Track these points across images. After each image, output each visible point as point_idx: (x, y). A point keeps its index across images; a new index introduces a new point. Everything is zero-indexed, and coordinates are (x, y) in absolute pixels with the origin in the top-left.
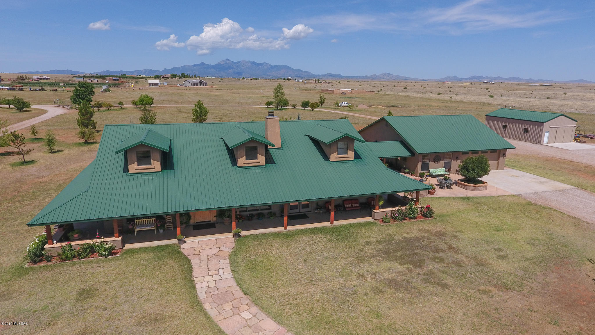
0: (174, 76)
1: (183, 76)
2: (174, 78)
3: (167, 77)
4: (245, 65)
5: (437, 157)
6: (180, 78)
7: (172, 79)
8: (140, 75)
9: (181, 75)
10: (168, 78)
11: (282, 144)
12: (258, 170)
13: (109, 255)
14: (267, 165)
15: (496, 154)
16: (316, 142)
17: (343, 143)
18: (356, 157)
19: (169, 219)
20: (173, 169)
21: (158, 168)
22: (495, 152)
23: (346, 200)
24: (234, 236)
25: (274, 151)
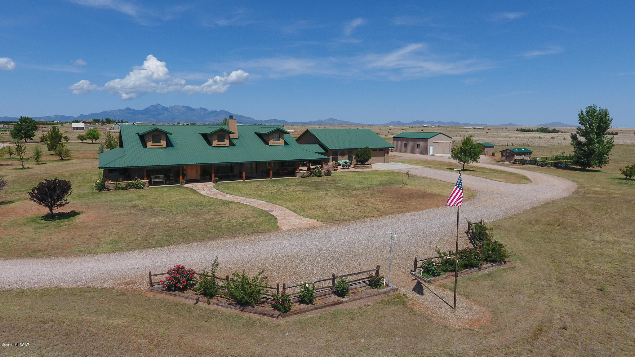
0: (97, 121)
1: (108, 121)
2: (97, 124)
3: (88, 123)
4: (179, 111)
5: (343, 152)
6: (104, 123)
7: (94, 124)
8: (53, 121)
9: (104, 120)
10: (90, 123)
11: (239, 136)
12: (225, 148)
13: (143, 188)
14: (231, 146)
15: (383, 152)
16: (260, 135)
17: (277, 134)
18: (286, 143)
19: (172, 176)
20: (173, 147)
21: (165, 145)
22: (382, 150)
23: (280, 169)
24: (213, 183)
25: (234, 140)
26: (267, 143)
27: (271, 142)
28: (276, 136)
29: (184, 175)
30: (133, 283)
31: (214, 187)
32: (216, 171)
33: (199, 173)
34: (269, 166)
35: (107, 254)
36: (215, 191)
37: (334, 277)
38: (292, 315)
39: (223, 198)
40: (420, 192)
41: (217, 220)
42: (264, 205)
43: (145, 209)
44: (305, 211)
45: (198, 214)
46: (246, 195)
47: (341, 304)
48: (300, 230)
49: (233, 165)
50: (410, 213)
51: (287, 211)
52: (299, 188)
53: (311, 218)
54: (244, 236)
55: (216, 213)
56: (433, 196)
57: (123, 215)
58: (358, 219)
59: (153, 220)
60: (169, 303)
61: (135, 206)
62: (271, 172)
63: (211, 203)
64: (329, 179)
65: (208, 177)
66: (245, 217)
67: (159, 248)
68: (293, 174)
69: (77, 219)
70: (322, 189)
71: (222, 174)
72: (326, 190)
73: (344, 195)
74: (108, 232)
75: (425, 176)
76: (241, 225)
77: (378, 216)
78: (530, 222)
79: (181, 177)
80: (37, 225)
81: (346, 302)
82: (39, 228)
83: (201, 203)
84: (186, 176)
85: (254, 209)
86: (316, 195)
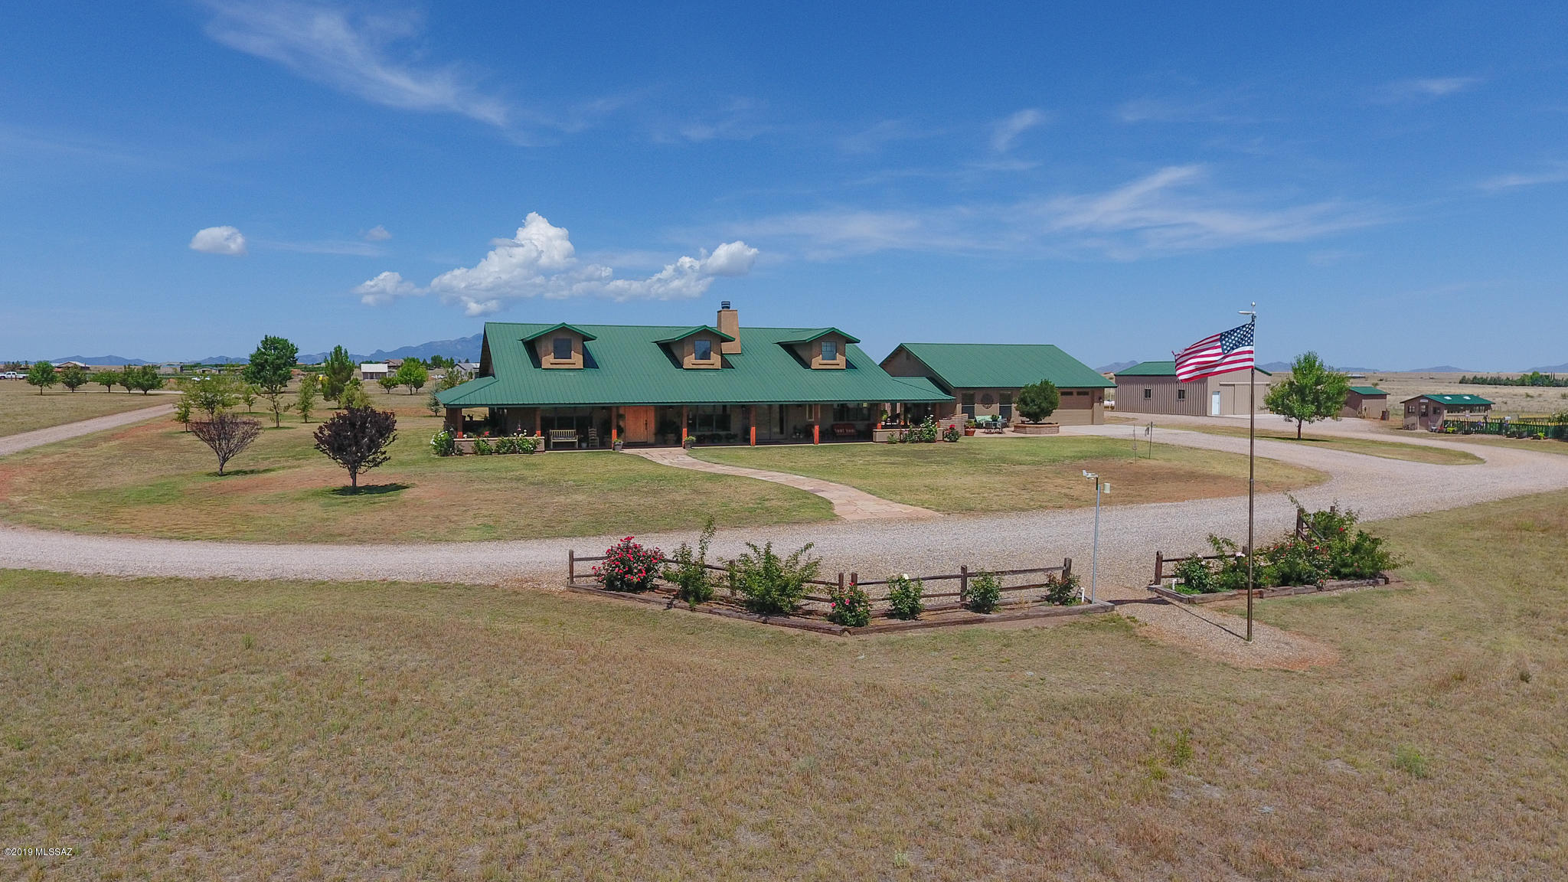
1: (437, 362)
5: (987, 396)
9: (429, 362)
11: (742, 349)
12: (712, 374)
13: (532, 452)
14: (725, 370)
15: (1087, 396)
16: (790, 348)
17: (829, 344)
18: (849, 365)
19: (593, 433)
20: (598, 368)
21: (580, 364)
22: (1086, 394)
23: (837, 424)
24: (684, 448)
25: (731, 357)
26: (806, 365)
27: (817, 362)
28: (826, 347)
29: (620, 431)
30: (533, 580)
31: (687, 454)
32: (691, 422)
33: (652, 427)
34: (810, 418)
35: (474, 543)
36: (689, 459)
37: (965, 575)
38: (872, 631)
39: (708, 470)
40: (1181, 472)
41: (698, 502)
42: (805, 483)
43: (542, 483)
44: (896, 494)
45: (655, 493)
46: (760, 467)
47: (980, 622)
48: (888, 521)
49: (728, 409)
50: (1154, 505)
51: (854, 493)
52: (883, 459)
53: (911, 505)
54: (758, 527)
55: (696, 491)
56: (1215, 478)
57: (498, 490)
58: (1022, 510)
59: (562, 499)
60: (612, 607)
61: (518, 479)
62: (816, 430)
63: (681, 478)
64: (953, 447)
65: (672, 437)
66: (760, 499)
67: (581, 538)
68: (867, 435)
69: (405, 495)
70: (938, 463)
71: (703, 433)
72: (946, 463)
73: (989, 473)
74: (471, 513)
75: (1197, 446)
76: (751, 511)
77: (1072, 507)
78: (1465, 524)
79: (614, 432)
80: (327, 501)
81: (993, 620)
82: (332, 505)
83: (661, 476)
84: (623, 434)
85: (779, 487)
86: (923, 470)
